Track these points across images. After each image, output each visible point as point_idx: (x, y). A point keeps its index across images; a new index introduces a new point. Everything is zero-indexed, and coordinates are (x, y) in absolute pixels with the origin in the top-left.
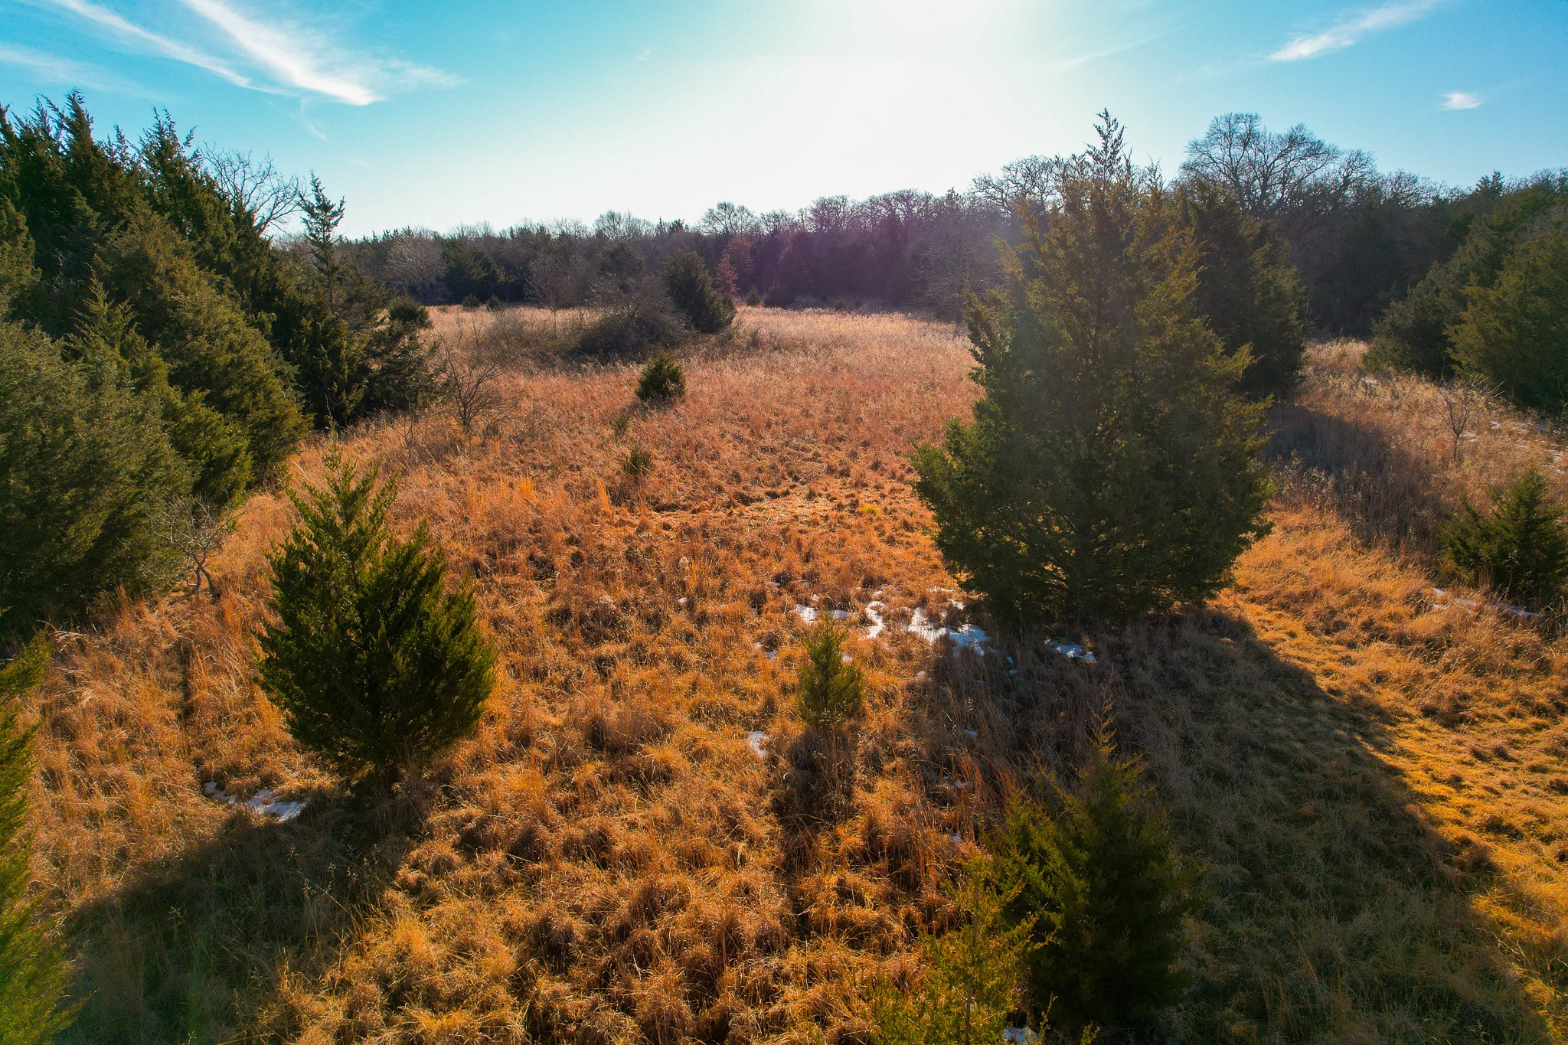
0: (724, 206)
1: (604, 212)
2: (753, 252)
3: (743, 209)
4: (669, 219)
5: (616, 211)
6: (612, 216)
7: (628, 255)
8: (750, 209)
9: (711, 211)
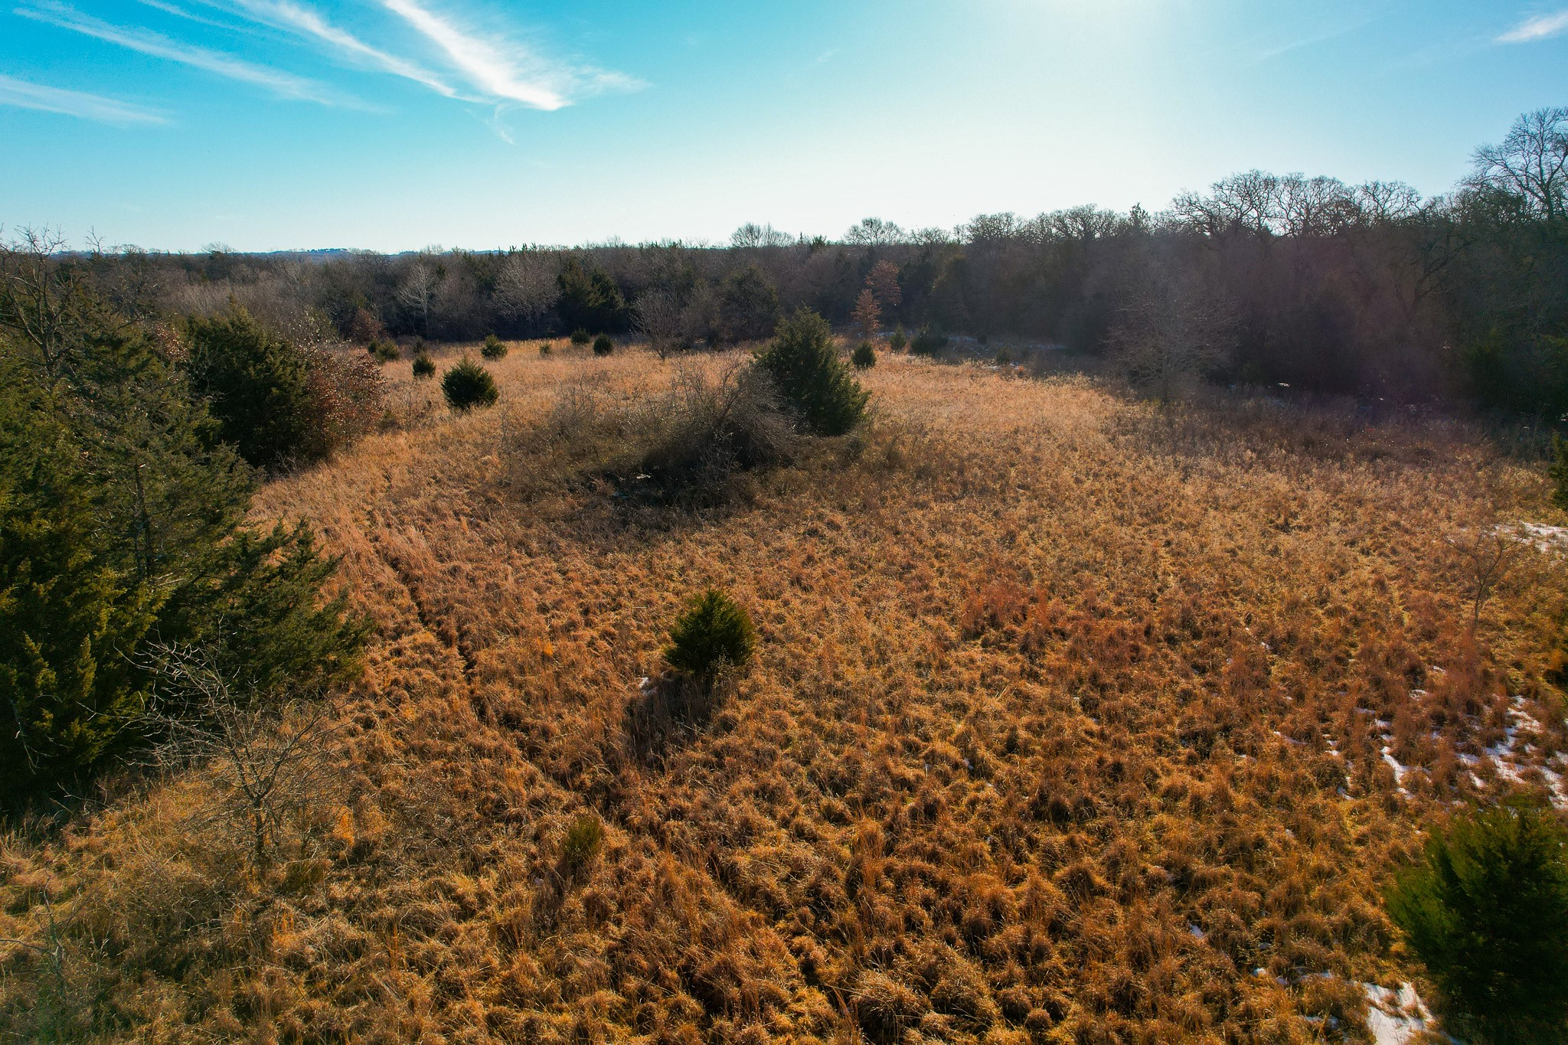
0: (869, 223)
1: (743, 225)
2: (901, 278)
3: (891, 225)
4: (810, 235)
5: (755, 223)
6: (750, 230)
7: (757, 284)
8: (899, 226)
9: (855, 229)
